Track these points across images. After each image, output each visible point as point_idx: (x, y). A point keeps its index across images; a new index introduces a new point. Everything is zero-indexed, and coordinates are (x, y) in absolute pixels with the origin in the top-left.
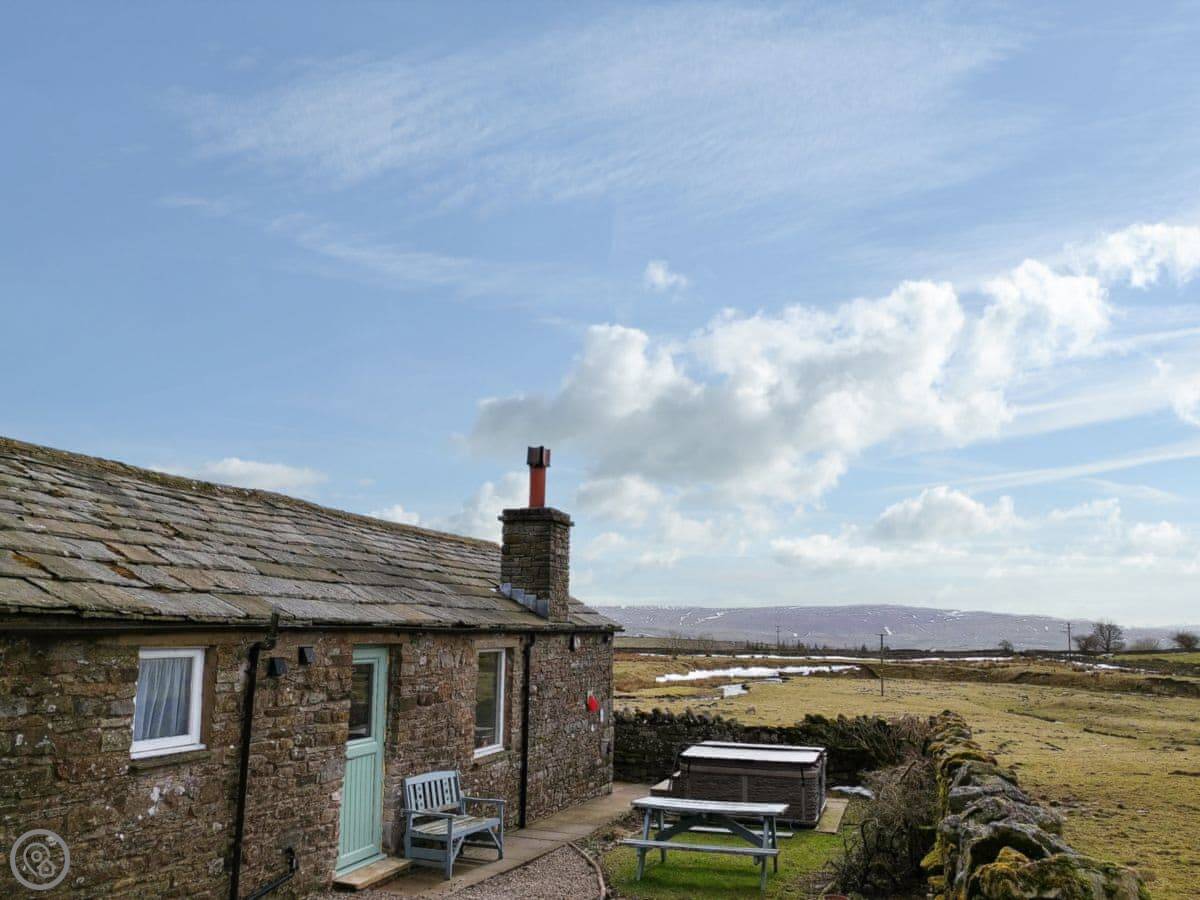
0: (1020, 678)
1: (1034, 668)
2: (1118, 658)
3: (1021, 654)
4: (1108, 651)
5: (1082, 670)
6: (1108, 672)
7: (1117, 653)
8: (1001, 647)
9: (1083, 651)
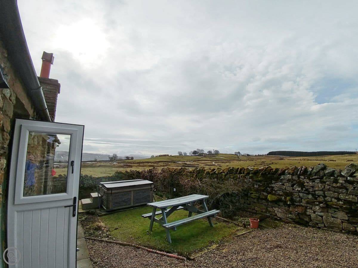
0: (99, 166)
1: (102, 164)
2: (117, 161)
3: (99, 161)
4: (115, 160)
5: (111, 164)
6: (116, 164)
7: (116, 161)
8: (94, 160)
9: (111, 160)
